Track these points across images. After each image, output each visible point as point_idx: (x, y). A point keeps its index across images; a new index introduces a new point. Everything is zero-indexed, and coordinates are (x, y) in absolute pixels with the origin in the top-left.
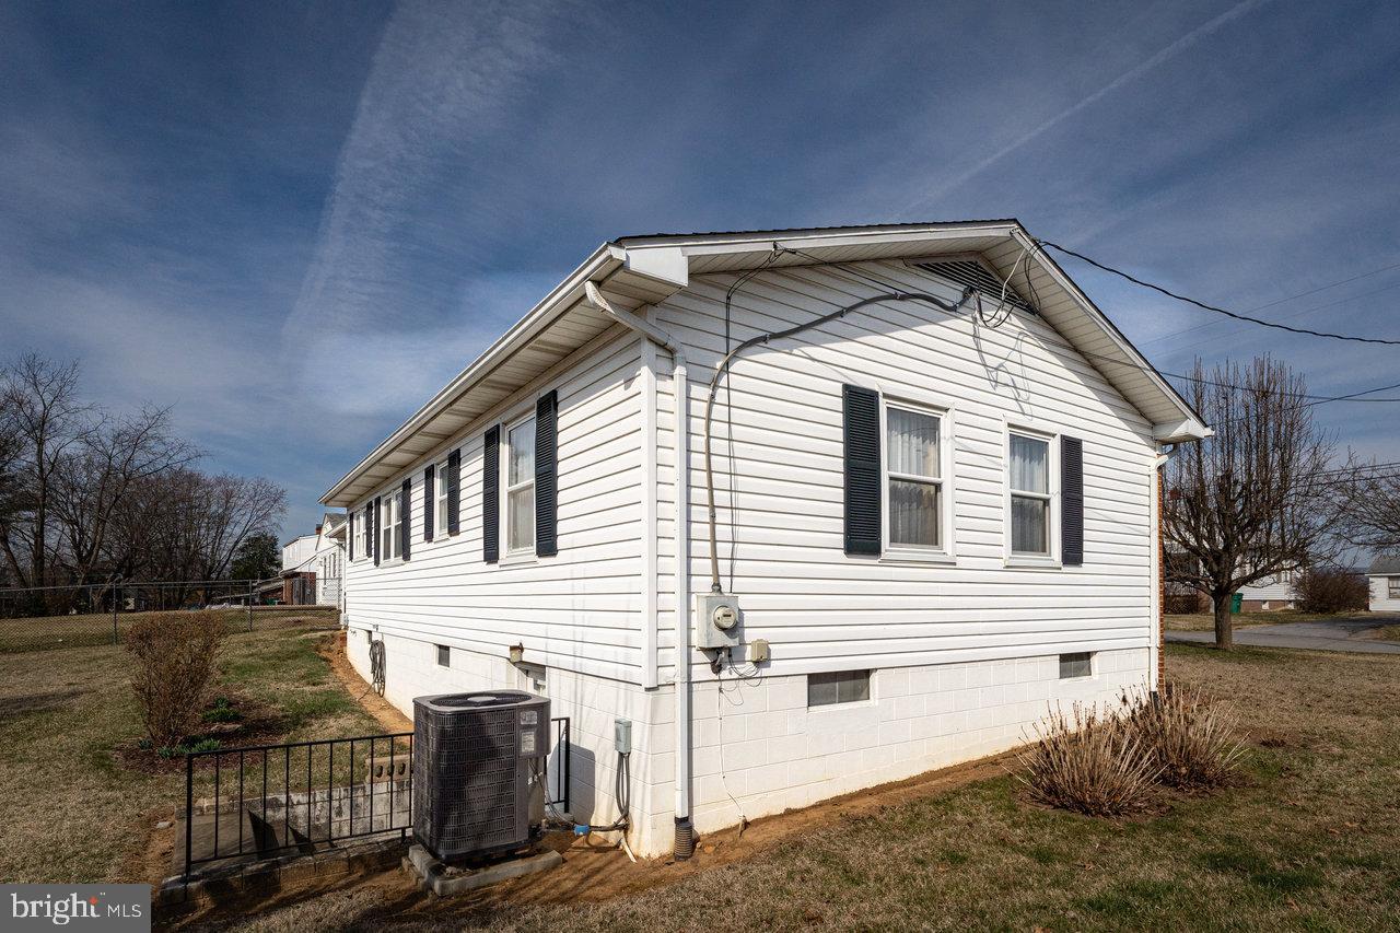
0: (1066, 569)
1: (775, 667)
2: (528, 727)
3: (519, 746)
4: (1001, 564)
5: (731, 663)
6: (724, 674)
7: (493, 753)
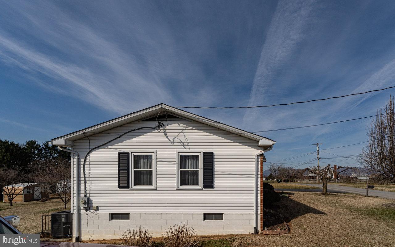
0: (204, 189)
1: (100, 211)
2: (63, 217)
3: (62, 221)
4: (175, 189)
5: (90, 210)
6: (88, 212)
7: (57, 221)
